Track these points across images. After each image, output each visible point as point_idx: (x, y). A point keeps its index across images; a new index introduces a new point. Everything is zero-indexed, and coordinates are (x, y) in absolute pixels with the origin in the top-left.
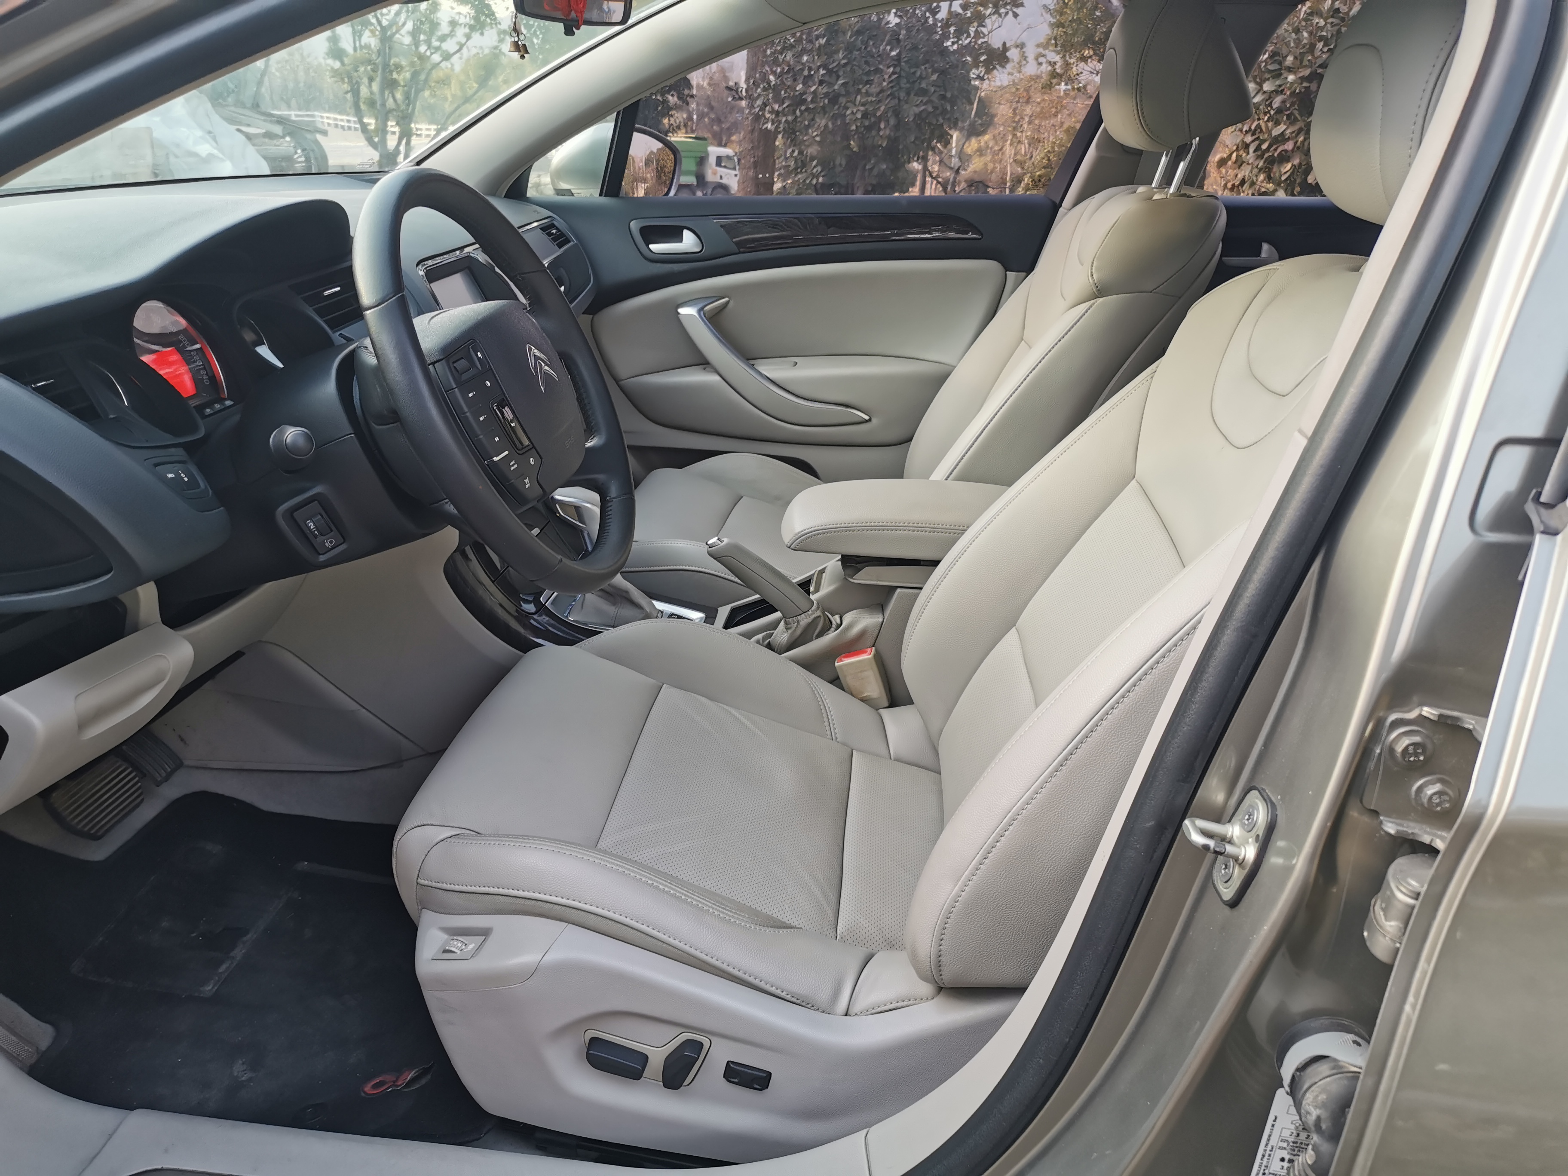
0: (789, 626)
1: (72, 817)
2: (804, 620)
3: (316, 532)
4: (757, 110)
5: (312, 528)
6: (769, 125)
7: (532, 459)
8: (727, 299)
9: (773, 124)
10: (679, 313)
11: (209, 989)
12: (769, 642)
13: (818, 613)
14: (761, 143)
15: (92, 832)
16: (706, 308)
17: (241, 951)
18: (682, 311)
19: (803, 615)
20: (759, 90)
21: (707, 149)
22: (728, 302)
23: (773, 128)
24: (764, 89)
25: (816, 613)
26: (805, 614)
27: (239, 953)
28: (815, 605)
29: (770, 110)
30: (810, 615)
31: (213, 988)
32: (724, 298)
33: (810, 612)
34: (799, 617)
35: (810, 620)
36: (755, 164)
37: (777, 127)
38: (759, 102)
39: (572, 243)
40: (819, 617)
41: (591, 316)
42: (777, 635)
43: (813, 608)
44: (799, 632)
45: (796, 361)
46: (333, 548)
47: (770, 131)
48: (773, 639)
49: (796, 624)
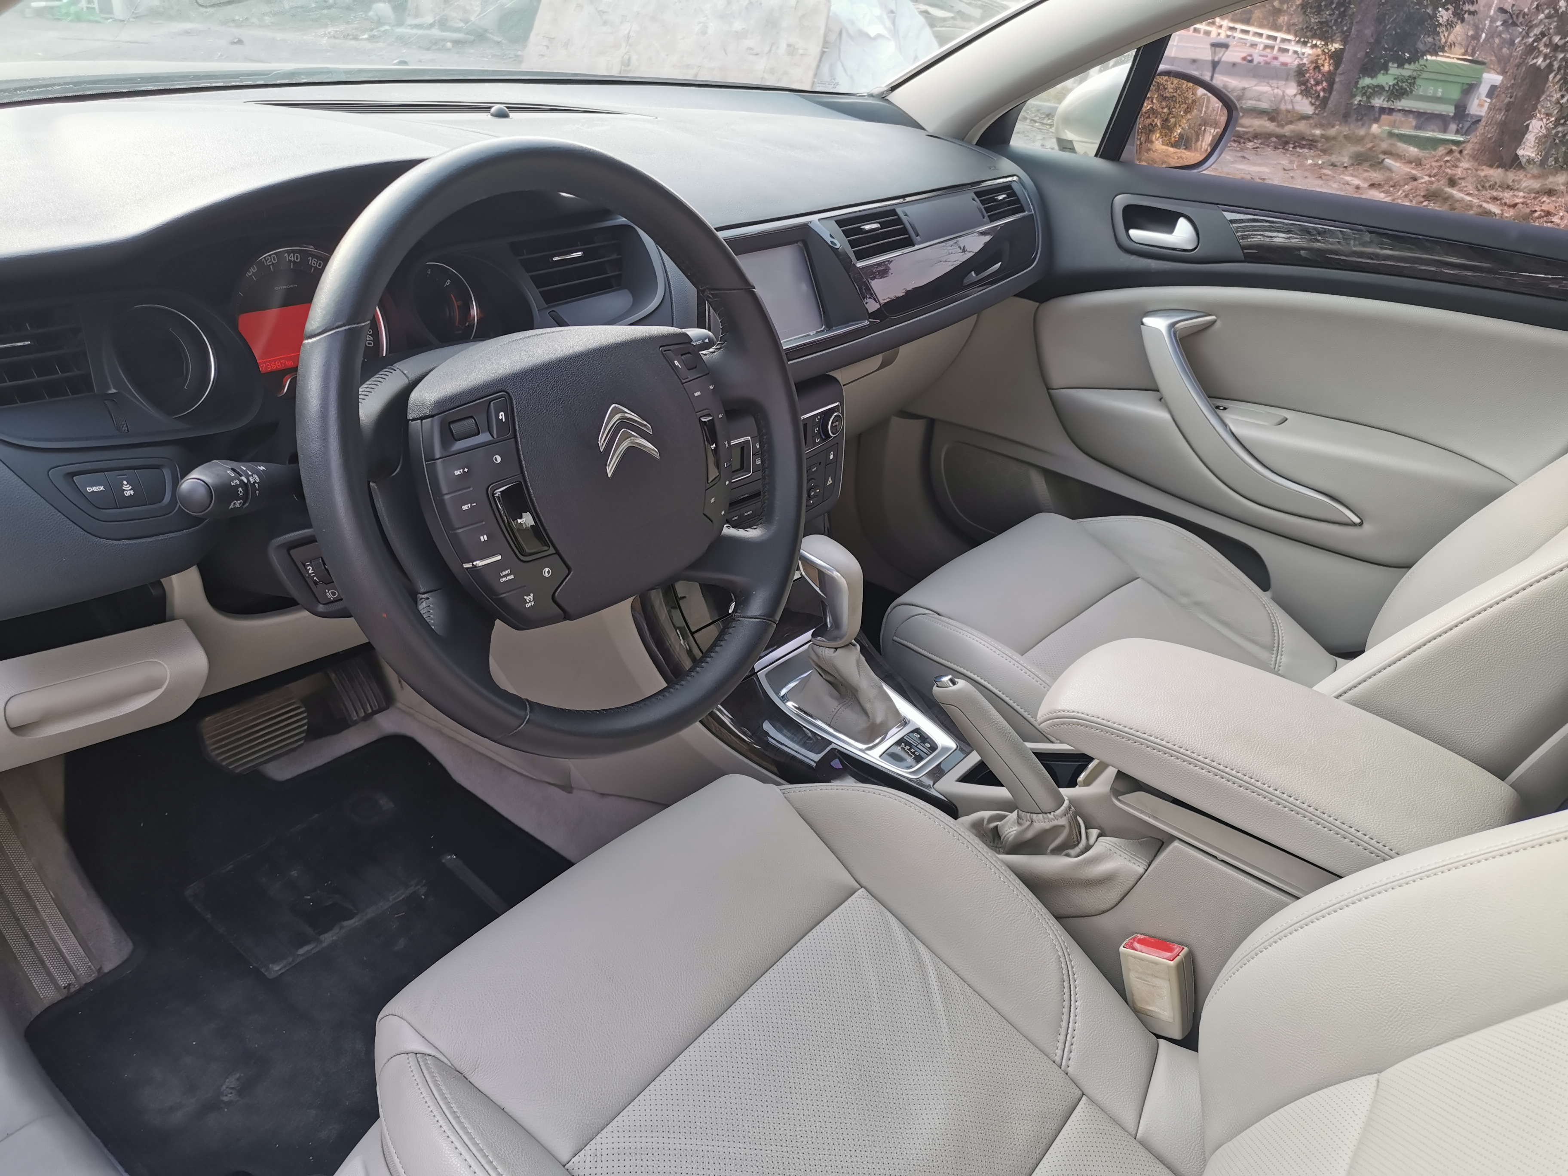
0: (1020, 821)
1: (214, 747)
2: (1041, 823)
3: (315, 578)
4: (1531, 40)
5: (310, 572)
6: (1540, 61)
7: (547, 569)
8: (1213, 317)
9: (1544, 60)
10: (1142, 324)
11: (276, 968)
12: (996, 827)
13: (1063, 821)
14: (1527, 80)
15: (231, 767)
16: (1177, 326)
17: (332, 936)
18: (1150, 321)
19: (1041, 816)
20: (1542, 16)
21: (1482, 76)
22: (1214, 322)
23: (1543, 65)
24: (1548, 17)
25: (1060, 820)
26: (1045, 815)
27: (328, 938)
28: (1065, 805)
29: (1548, 43)
30: (1050, 820)
31: (280, 970)
32: (1209, 315)
33: (1051, 816)
34: (1035, 815)
35: (1047, 825)
36: (1509, 107)
37: (1550, 65)
38: (1537, 31)
39: (1026, 213)
40: (1063, 826)
41: (1037, 304)
42: (1007, 822)
43: (1058, 812)
44: (1030, 834)
45: (1287, 416)
46: (335, 601)
47: (1539, 68)
48: (1003, 825)
49: (1028, 823)
